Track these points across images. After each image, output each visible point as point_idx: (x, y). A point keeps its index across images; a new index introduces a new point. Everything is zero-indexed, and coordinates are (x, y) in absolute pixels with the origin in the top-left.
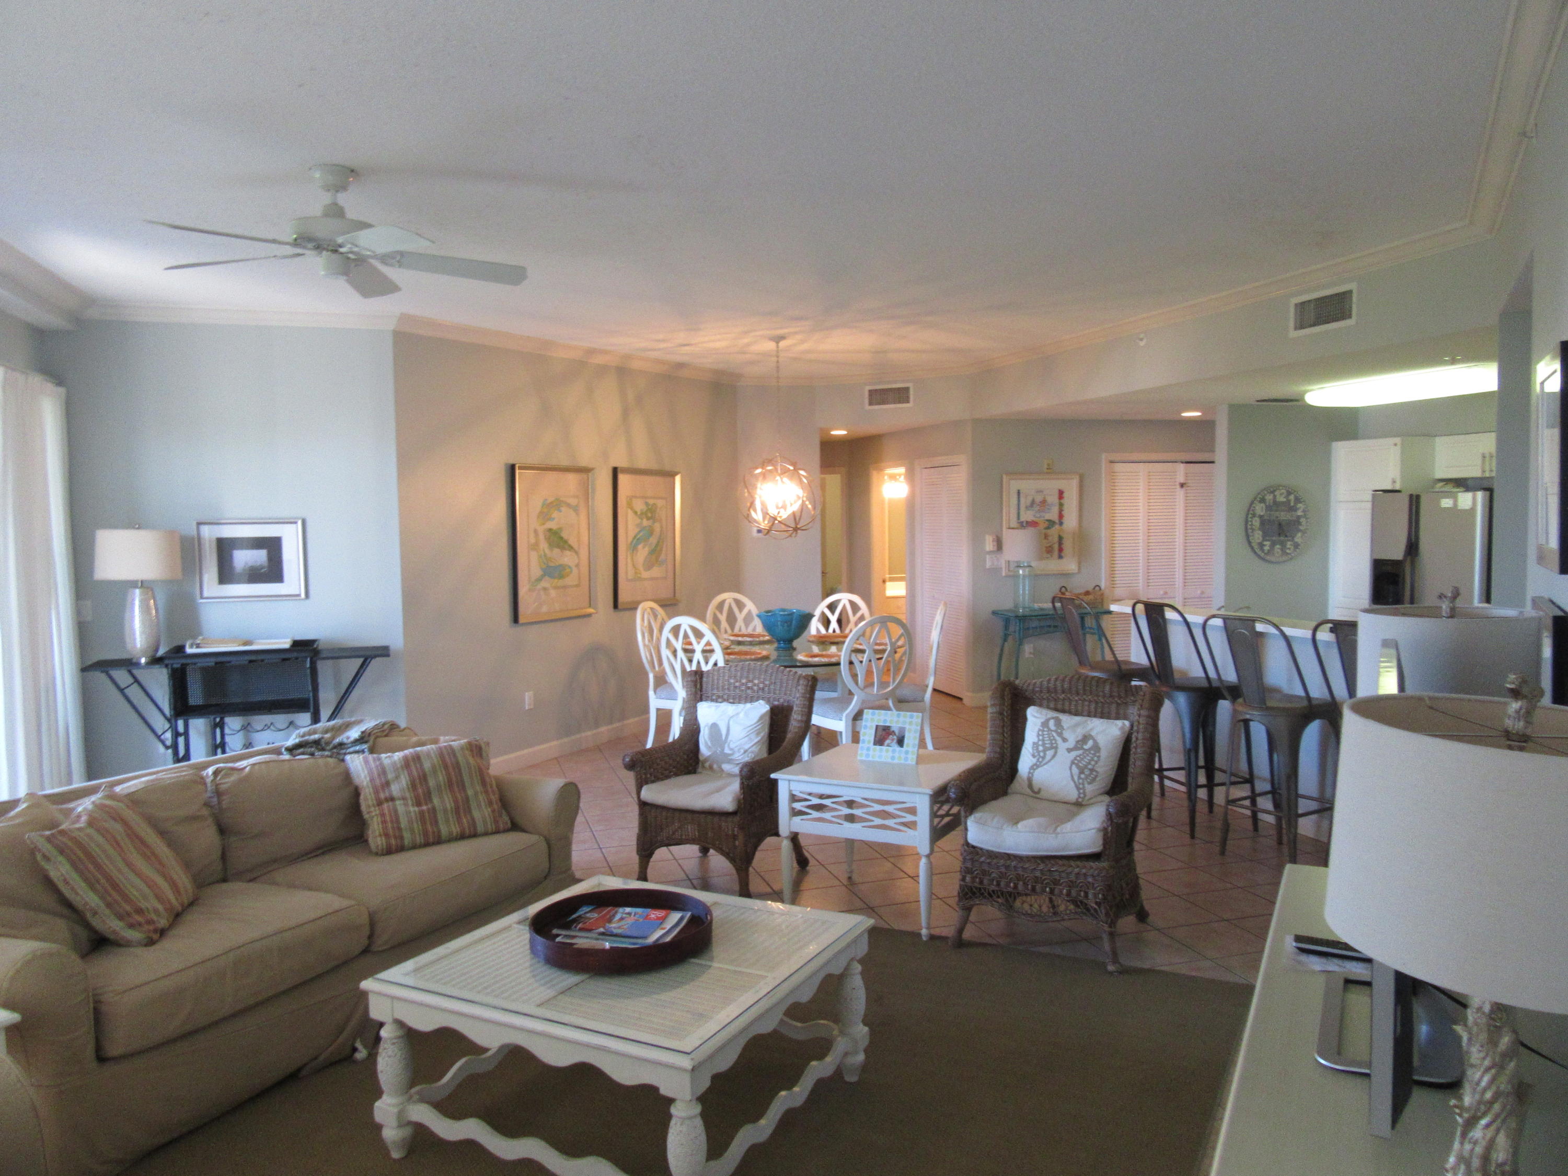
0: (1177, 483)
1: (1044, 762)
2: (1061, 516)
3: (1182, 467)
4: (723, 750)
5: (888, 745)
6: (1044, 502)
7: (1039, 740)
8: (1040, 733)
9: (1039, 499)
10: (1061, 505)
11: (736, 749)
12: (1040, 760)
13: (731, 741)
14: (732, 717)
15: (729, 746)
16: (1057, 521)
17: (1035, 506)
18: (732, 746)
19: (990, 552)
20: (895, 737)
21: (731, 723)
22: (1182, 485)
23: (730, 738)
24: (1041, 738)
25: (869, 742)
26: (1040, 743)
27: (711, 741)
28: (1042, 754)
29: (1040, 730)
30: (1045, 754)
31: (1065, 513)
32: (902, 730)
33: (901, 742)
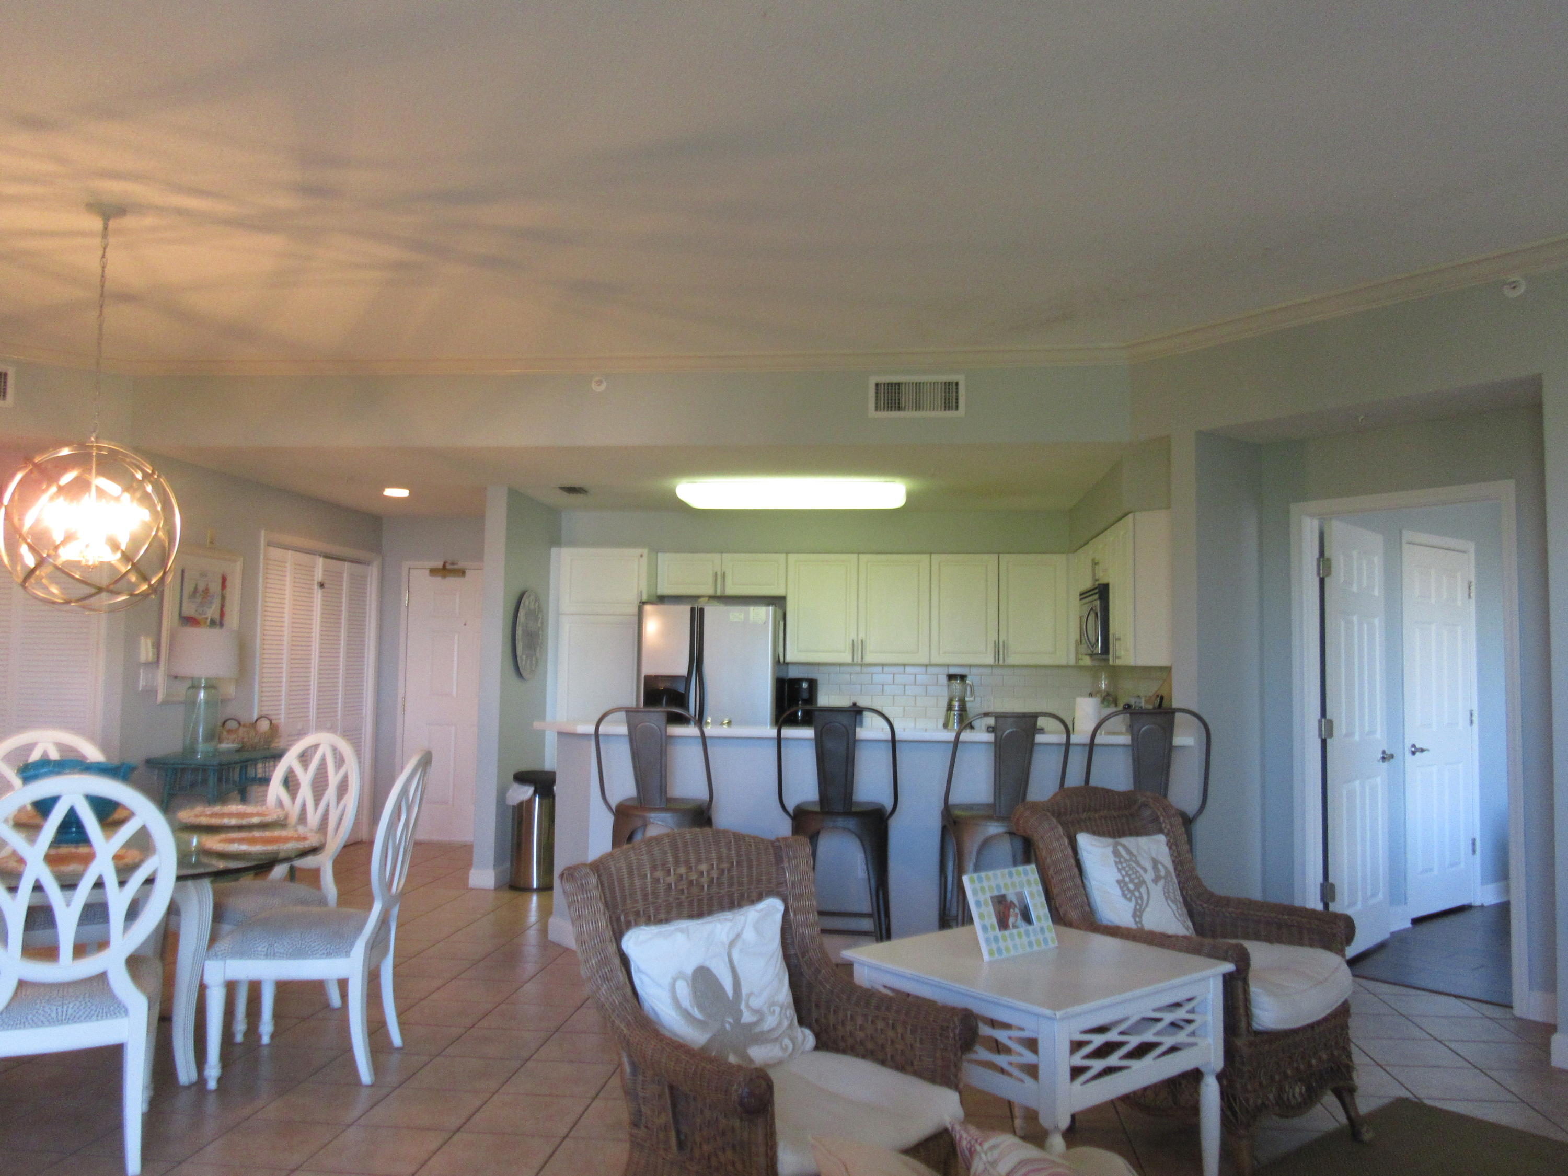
0: (316, 582)
1: (1145, 902)
2: (222, 614)
3: (320, 561)
4: (737, 1020)
5: (1015, 927)
6: (206, 590)
7: (1123, 876)
8: (1120, 867)
9: (201, 587)
10: (223, 598)
11: (765, 1009)
12: (1140, 901)
13: (750, 994)
14: (732, 944)
15: (747, 1005)
16: (218, 622)
17: (198, 595)
18: (756, 1003)
19: (147, 664)
20: (1017, 911)
21: (736, 956)
22: (322, 585)
23: (745, 991)
24: (1123, 872)
25: (992, 927)
26: (1127, 879)
27: (701, 1007)
28: (1137, 894)
29: (1116, 863)
30: (1140, 892)
31: (226, 609)
32: (1020, 896)
33: (1027, 918)
